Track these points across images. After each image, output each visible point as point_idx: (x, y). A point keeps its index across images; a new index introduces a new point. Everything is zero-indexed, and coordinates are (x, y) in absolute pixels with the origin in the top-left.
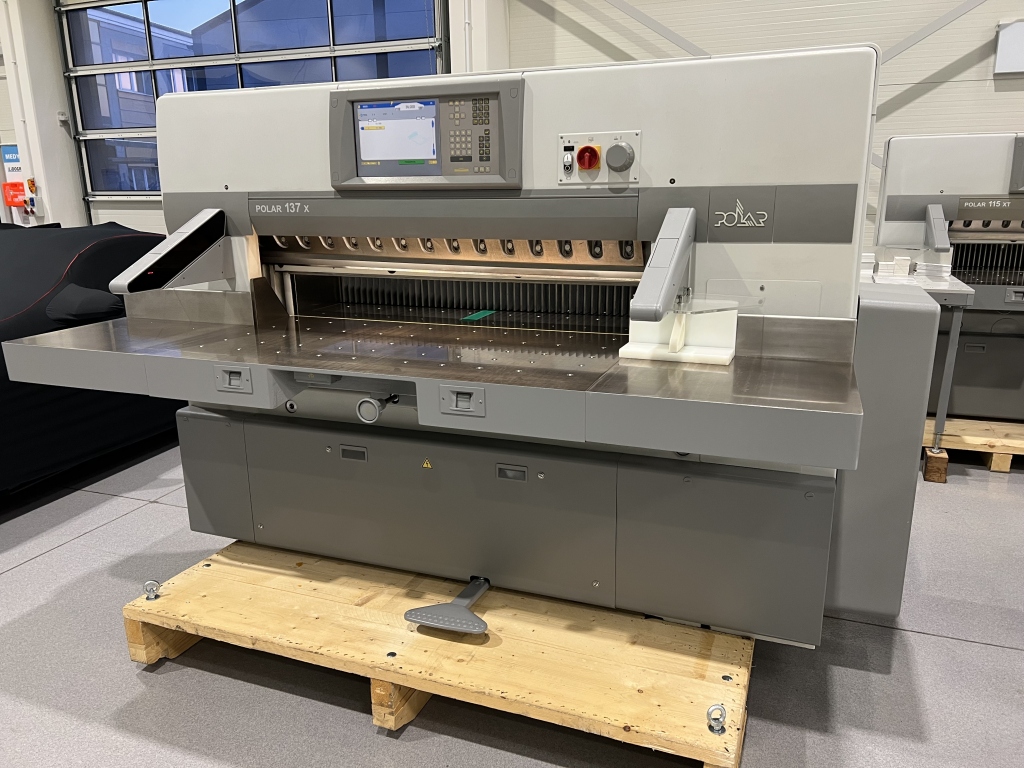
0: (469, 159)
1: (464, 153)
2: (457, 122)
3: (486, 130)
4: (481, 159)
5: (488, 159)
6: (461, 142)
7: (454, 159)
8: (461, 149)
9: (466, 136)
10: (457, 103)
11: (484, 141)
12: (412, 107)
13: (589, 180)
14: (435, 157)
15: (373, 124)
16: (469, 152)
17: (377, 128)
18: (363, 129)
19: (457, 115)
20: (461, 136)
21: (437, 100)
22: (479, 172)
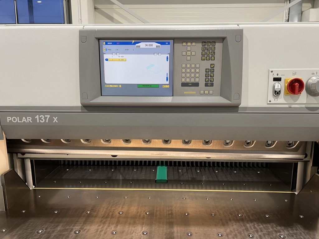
0: (196, 85)
1: (193, 80)
2: (189, 58)
3: (211, 65)
4: (206, 85)
5: (212, 85)
6: (191, 72)
7: (184, 85)
8: (190, 77)
9: (195, 68)
10: (189, 44)
11: (210, 73)
12: (150, 45)
13: (292, 101)
14: (168, 83)
15: (116, 57)
16: (197, 80)
17: (119, 60)
18: (107, 60)
19: (189, 53)
20: (191, 68)
21: (171, 41)
22: (204, 94)
